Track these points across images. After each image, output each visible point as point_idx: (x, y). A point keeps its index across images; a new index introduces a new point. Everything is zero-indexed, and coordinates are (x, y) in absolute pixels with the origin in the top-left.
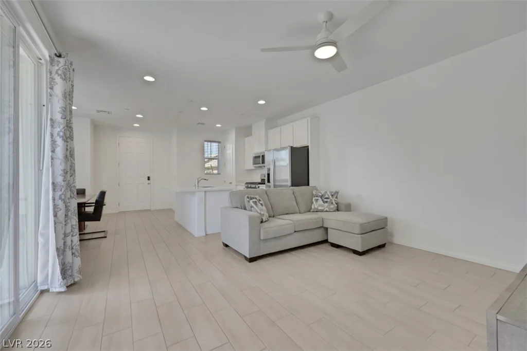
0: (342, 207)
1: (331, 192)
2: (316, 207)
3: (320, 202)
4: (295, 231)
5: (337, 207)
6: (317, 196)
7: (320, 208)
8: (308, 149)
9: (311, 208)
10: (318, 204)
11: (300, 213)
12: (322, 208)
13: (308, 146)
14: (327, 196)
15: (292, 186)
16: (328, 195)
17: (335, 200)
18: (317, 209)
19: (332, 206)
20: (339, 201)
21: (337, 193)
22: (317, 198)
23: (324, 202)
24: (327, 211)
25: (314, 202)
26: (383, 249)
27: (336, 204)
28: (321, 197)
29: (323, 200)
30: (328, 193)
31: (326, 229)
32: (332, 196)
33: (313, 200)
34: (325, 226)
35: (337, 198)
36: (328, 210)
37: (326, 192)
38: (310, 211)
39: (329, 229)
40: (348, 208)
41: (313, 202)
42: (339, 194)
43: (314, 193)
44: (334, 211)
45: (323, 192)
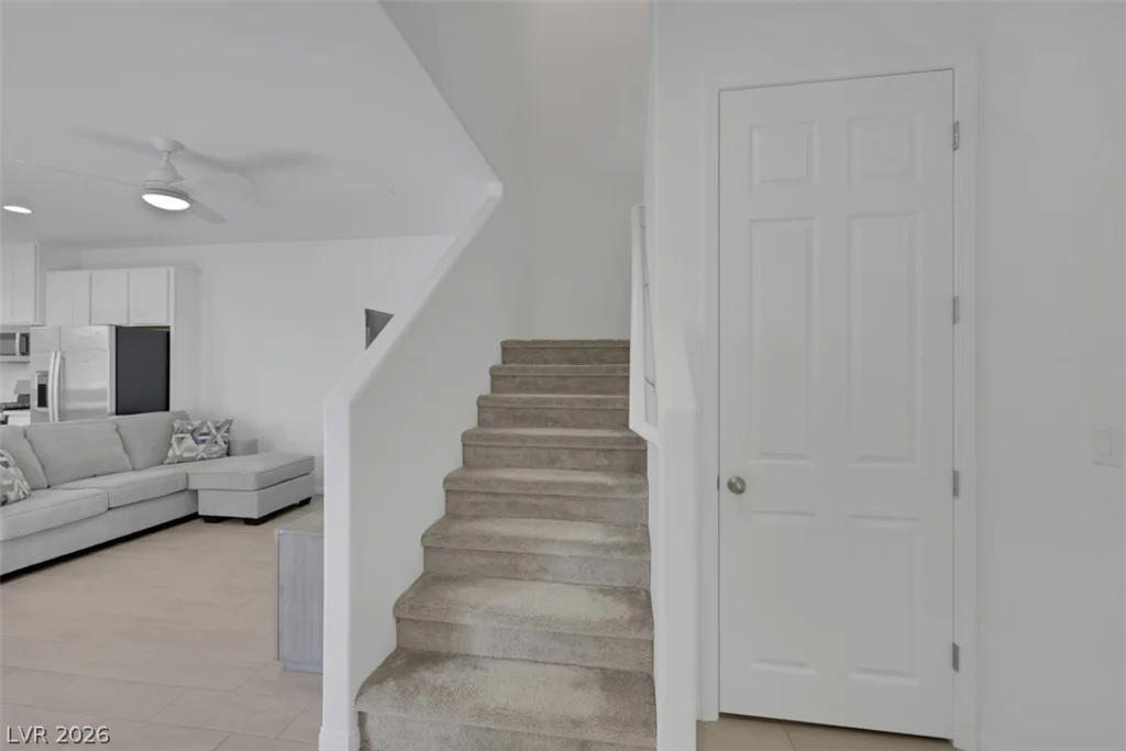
0: (237, 448)
1: (214, 422)
2: (178, 453)
3: (189, 441)
4: (109, 509)
5: (229, 448)
6: (182, 432)
7: (186, 455)
8: (168, 333)
9: (167, 457)
10: (184, 447)
11: (133, 470)
12: (193, 454)
13: (168, 327)
14: (205, 430)
15: (117, 413)
16: (208, 428)
17: (222, 437)
18: (181, 456)
19: (215, 448)
20: (231, 439)
21: (229, 422)
22: (182, 435)
23: (197, 443)
24: (204, 459)
25: (175, 445)
26: (306, 507)
27: (225, 443)
28: (192, 433)
29: (194, 439)
30: (209, 424)
31: (195, 492)
32: (218, 429)
33: (173, 441)
34: (192, 486)
35: (228, 431)
36: (205, 456)
37: (204, 423)
38: (162, 464)
39: (200, 493)
40: (252, 448)
41: (171, 445)
42: (234, 424)
43: (175, 425)
44: (219, 457)
45: (196, 423)
